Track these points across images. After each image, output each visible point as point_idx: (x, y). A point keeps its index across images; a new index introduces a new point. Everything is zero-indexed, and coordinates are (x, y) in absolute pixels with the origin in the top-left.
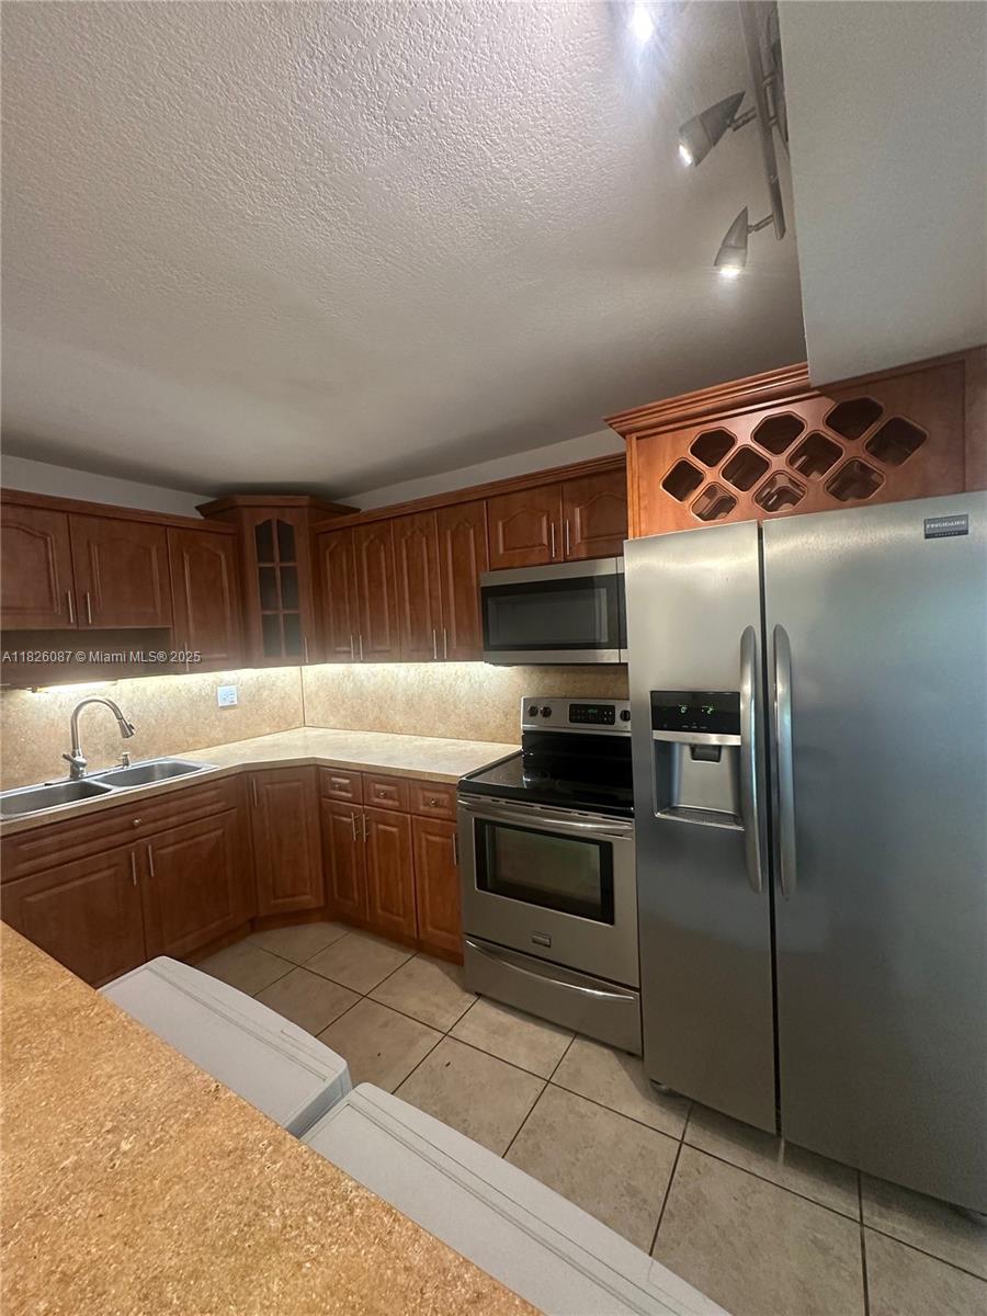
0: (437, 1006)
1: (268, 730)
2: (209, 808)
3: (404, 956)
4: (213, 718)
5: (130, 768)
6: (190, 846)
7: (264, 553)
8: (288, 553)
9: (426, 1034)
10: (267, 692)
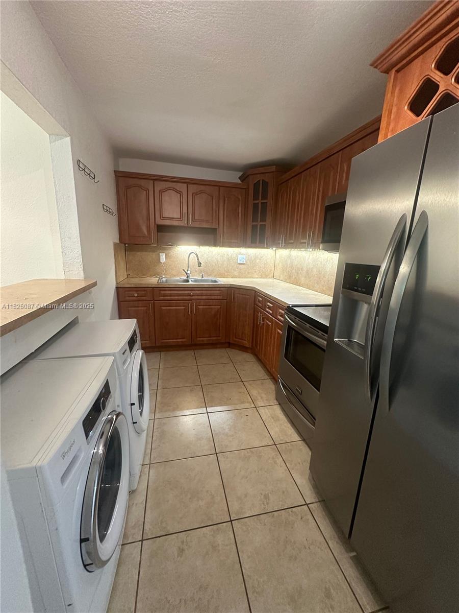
0: (262, 398)
1: (257, 276)
2: (216, 297)
3: (266, 377)
4: (235, 267)
5: (203, 279)
6: (209, 308)
7: (256, 197)
8: (265, 196)
9: (250, 403)
10: (259, 260)
